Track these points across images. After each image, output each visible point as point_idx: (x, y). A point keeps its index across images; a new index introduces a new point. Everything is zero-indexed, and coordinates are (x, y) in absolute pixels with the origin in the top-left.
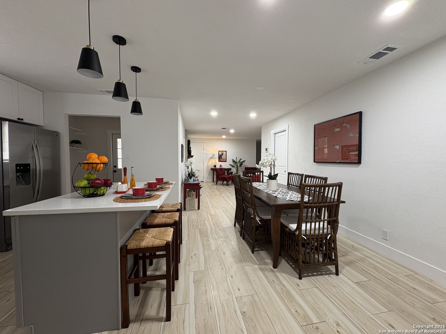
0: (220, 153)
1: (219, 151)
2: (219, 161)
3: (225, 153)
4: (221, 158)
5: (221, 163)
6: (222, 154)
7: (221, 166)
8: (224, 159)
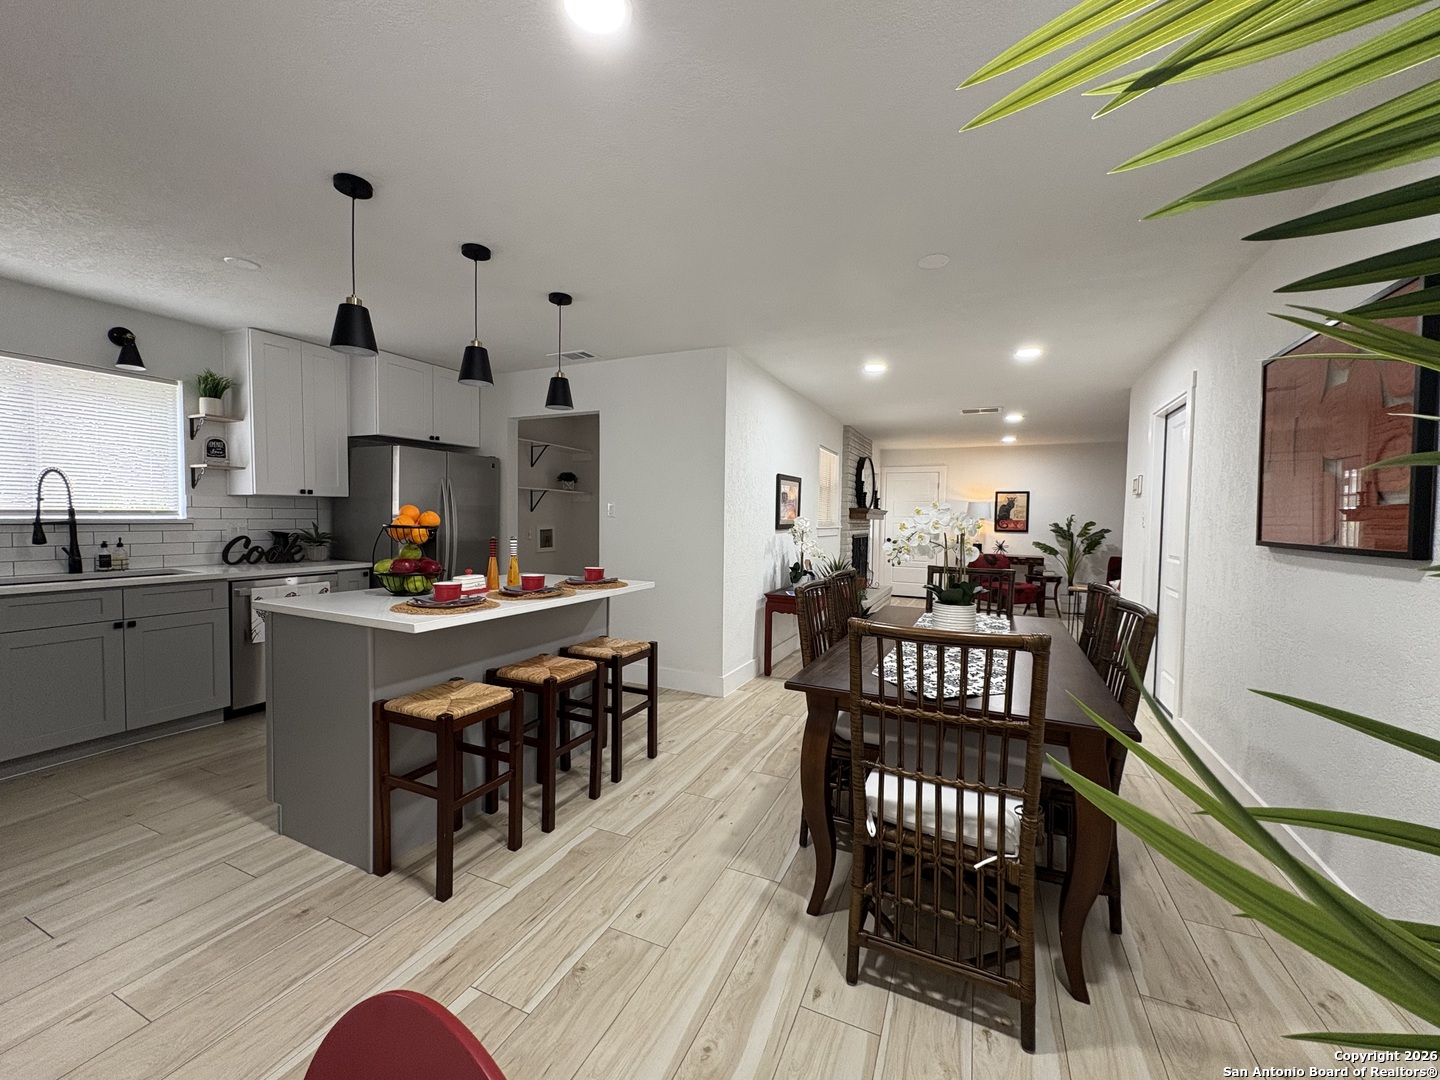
0: (1003, 500)
1: (997, 493)
2: (996, 530)
3: (1021, 500)
4: (1004, 519)
5: (1002, 537)
6: (1011, 504)
7: (1000, 547)
8: (1017, 522)
